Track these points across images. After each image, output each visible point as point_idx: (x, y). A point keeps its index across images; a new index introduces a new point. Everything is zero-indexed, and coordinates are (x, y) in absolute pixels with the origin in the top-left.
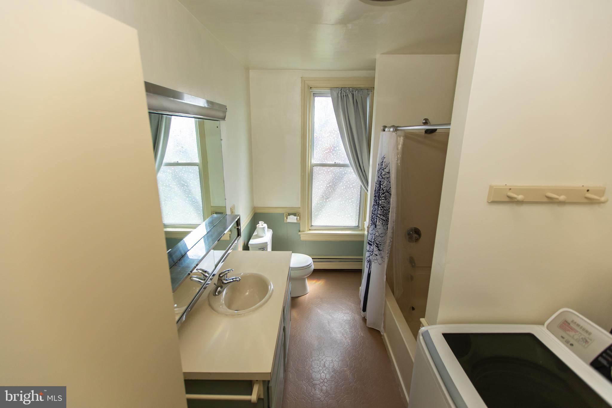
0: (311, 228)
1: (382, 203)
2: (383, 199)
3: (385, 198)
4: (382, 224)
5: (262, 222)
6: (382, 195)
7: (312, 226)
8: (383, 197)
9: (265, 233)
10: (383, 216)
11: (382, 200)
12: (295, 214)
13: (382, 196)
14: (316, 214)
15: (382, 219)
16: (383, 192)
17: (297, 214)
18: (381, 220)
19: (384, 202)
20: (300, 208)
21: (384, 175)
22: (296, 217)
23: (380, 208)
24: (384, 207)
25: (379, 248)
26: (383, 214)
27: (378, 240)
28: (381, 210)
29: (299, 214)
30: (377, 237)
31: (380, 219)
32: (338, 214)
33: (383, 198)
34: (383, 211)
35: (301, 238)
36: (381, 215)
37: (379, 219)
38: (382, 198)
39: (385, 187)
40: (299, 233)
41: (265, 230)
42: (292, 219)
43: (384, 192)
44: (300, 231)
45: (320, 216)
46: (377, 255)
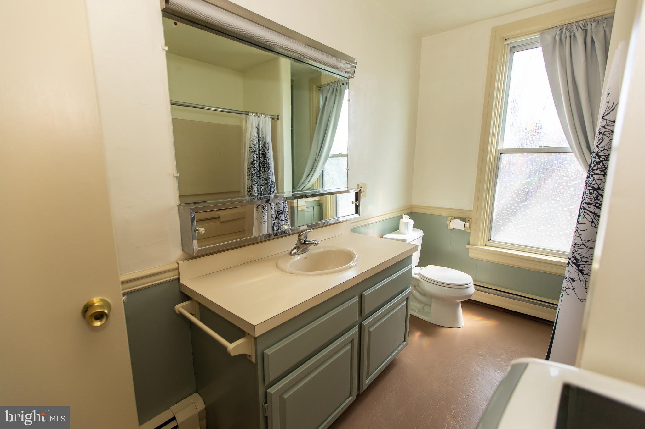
0: (488, 243)
1: (594, 182)
2: (598, 174)
3: (601, 171)
4: (593, 222)
5: (408, 216)
6: (595, 166)
7: (490, 240)
8: (596, 170)
9: (408, 231)
10: (594, 206)
11: (594, 176)
12: (463, 219)
13: (595, 168)
14: (499, 223)
15: (591, 212)
16: (598, 160)
17: (467, 220)
18: (590, 214)
19: (599, 179)
20: (471, 211)
21: (604, 127)
22: (464, 222)
23: (589, 190)
24: (599, 188)
25: (580, 268)
26: (597, 203)
27: (579, 252)
28: (591, 194)
29: (470, 220)
30: (577, 245)
31: (588, 212)
32: (539, 229)
33: (598, 172)
34: (595, 196)
35: (470, 253)
36: (591, 204)
37: (585, 213)
38: (594, 171)
39: (605, 149)
40: (467, 247)
41: (409, 226)
42: (457, 224)
43: (601, 159)
44: (469, 244)
45: (506, 227)
46: (573, 280)
